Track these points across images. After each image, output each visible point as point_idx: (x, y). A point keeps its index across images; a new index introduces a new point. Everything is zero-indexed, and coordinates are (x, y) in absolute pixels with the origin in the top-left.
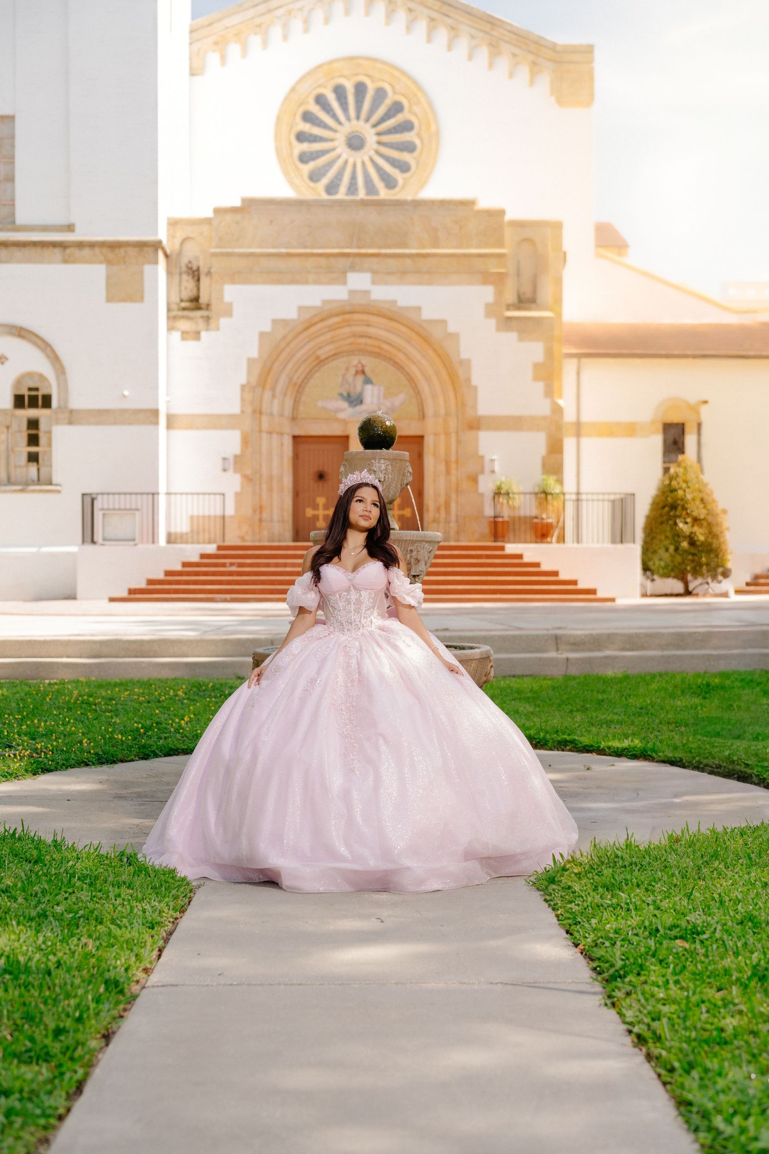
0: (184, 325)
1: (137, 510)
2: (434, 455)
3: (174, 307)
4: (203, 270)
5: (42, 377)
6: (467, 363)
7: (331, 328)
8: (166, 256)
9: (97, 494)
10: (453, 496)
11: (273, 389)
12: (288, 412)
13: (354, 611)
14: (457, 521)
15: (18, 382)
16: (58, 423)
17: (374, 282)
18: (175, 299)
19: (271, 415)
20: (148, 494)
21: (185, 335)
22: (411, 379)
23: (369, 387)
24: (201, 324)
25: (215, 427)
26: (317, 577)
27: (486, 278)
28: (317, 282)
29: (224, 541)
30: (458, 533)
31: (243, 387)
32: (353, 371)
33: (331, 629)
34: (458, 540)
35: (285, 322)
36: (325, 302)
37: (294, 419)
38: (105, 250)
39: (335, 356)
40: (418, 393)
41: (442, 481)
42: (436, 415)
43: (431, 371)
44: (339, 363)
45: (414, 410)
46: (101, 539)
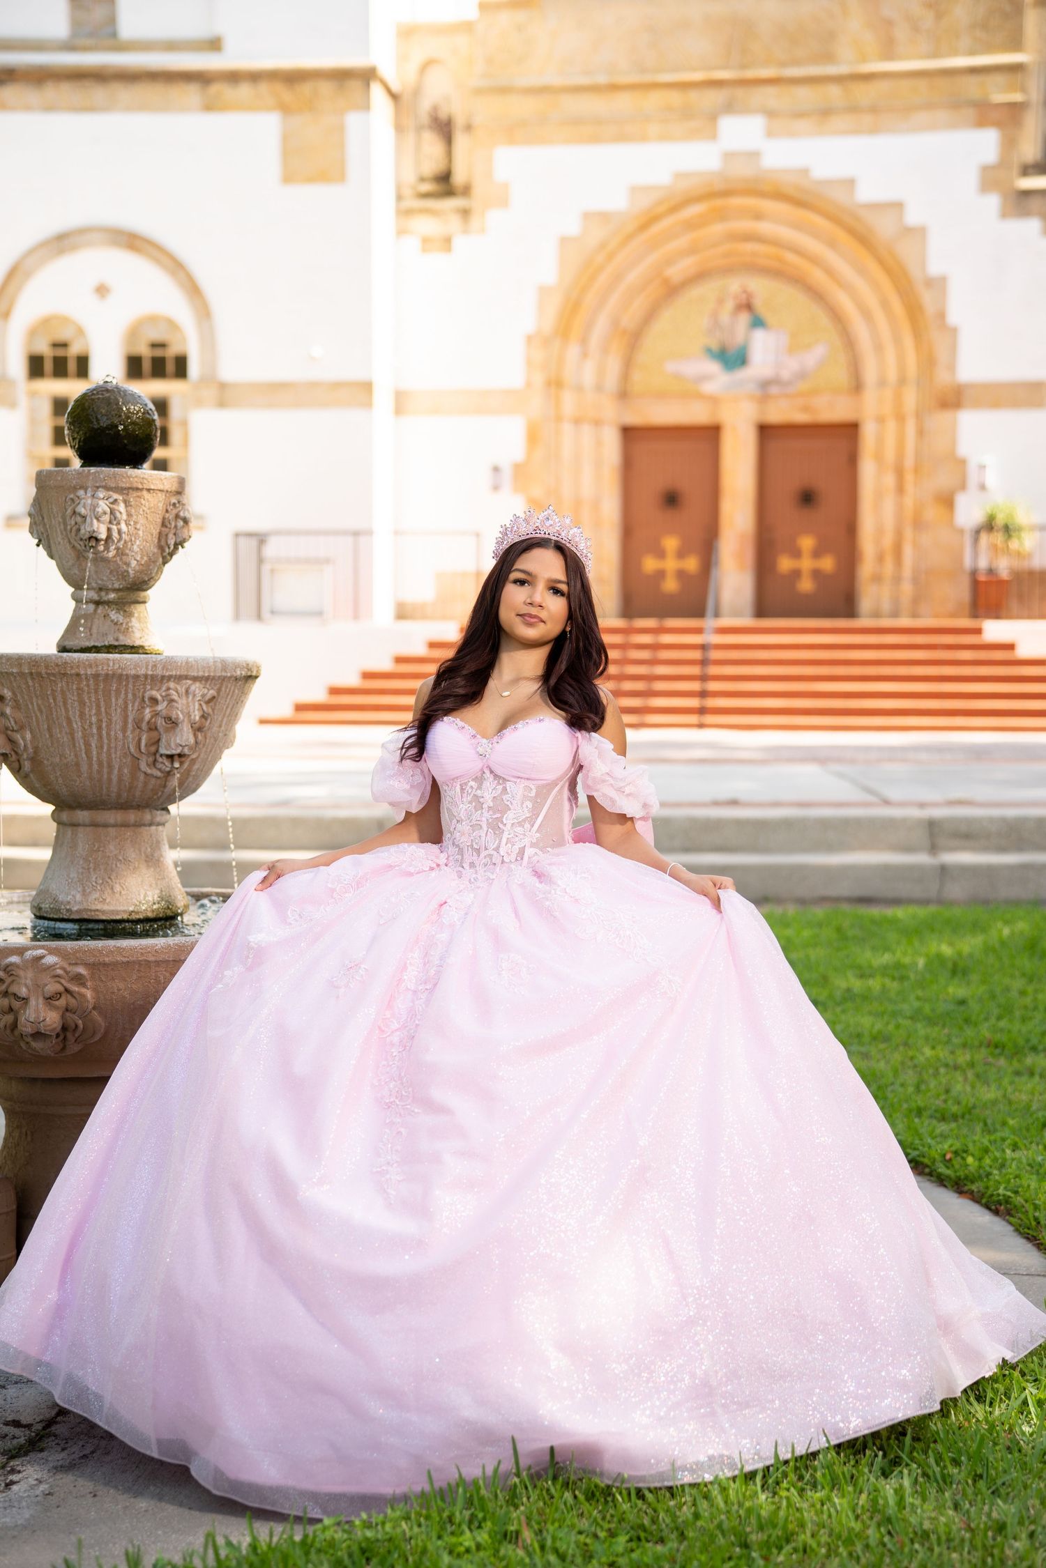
0: (426, 225)
1: (328, 561)
2: (879, 457)
3: (407, 192)
4: (459, 121)
5: (172, 325)
6: (939, 284)
7: (691, 225)
8: (394, 97)
9: (270, 532)
10: (908, 533)
11: (584, 341)
12: (612, 381)
13: (489, 824)
14: (915, 580)
15: (133, 333)
16: (199, 403)
17: (770, 134)
18: (410, 177)
19: (579, 389)
20: (344, 533)
21: (427, 243)
22: (837, 317)
23: (759, 337)
24: (455, 222)
25: (479, 412)
26: (419, 746)
27: (985, 114)
28: (664, 138)
30: (916, 600)
31: (529, 339)
32: (730, 305)
33: (442, 858)
35: (604, 217)
36: (679, 176)
37: (624, 395)
38: (279, 87)
39: (700, 276)
40: (849, 342)
41: (889, 505)
42: (882, 383)
43: (872, 301)
44: (707, 291)
45: (840, 375)
46: (273, 612)
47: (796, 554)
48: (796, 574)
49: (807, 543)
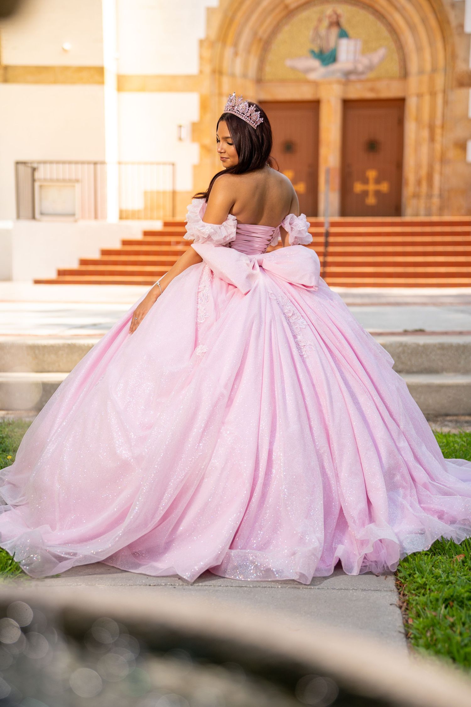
1: (77, 181)
2: (418, 120)
9: (39, 162)
10: (437, 167)
11: (235, 45)
12: (252, 72)
14: (441, 196)
19: (233, 76)
20: (89, 163)
22: (393, 30)
23: (344, 43)
25: (170, 89)
29: (174, 215)
30: (441, 207)
31: (201, 42)
32: (326, 23)
34: (440, 215)
37: (259, 81)
39: (306, 4)
40: (400, 46)
41: (425, 150)
42: (421, 72)
43: (416, 19)
44: (312, 13)
45: (394, 68)
46: (42, 214)
47: (365, 181)
48: (365, 193)
49: (372, 174)
